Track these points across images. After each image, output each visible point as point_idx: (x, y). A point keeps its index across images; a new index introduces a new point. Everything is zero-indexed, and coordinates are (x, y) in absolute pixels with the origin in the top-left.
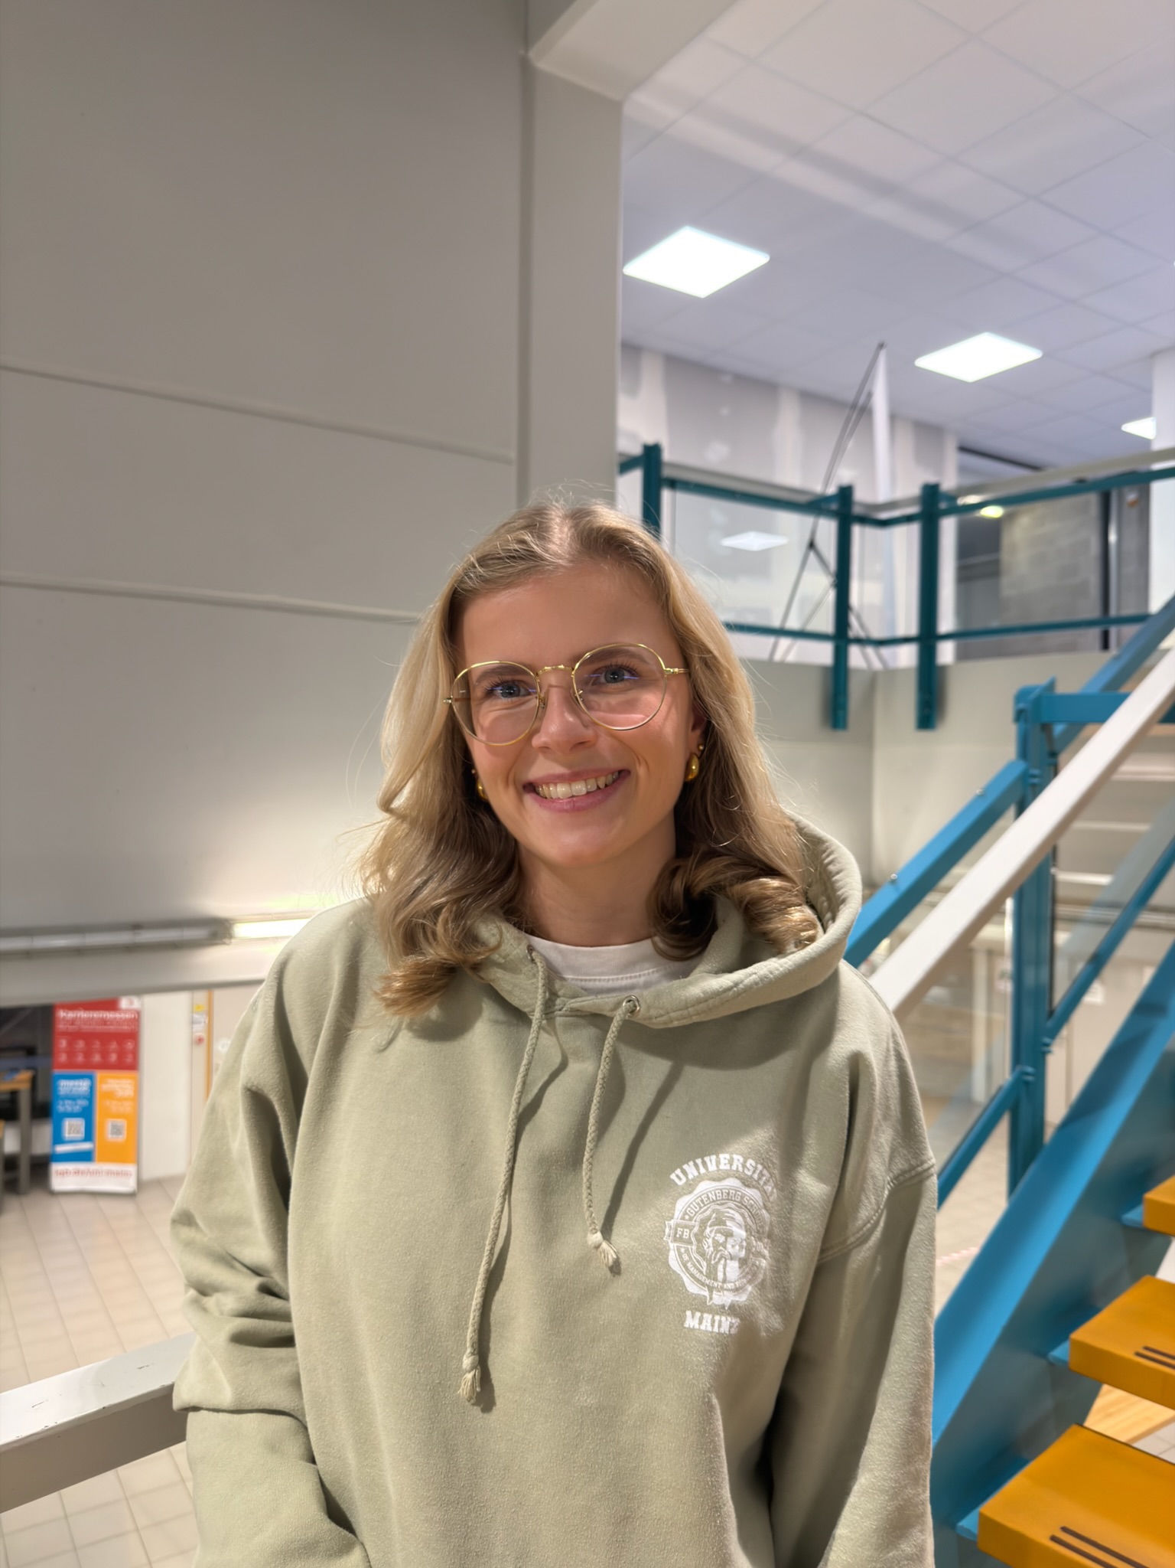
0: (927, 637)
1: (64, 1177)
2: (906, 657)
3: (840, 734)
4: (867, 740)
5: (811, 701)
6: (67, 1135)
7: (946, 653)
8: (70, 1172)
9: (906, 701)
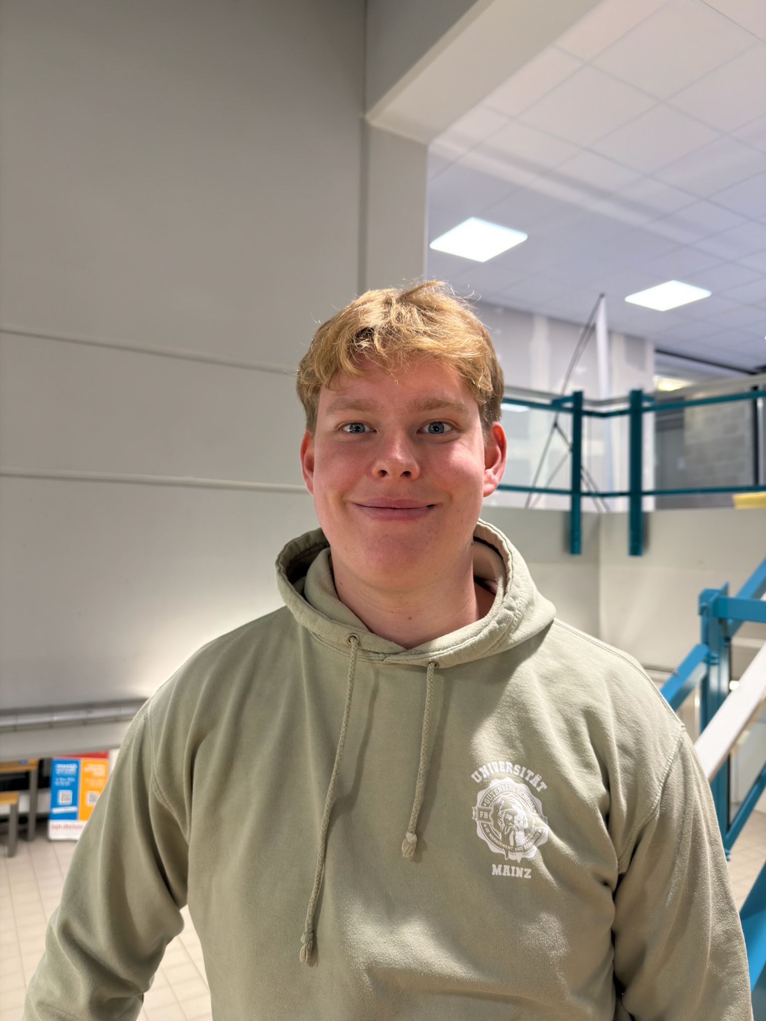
0: (635, 493)
1: (57, 830)
2: (622, 505)
3: (576, 558)
4: (595, 561)
5: (556, 535)
6: (60, 801)
7: (648, 504)
8: (62, 827)
9: (622, 536)
